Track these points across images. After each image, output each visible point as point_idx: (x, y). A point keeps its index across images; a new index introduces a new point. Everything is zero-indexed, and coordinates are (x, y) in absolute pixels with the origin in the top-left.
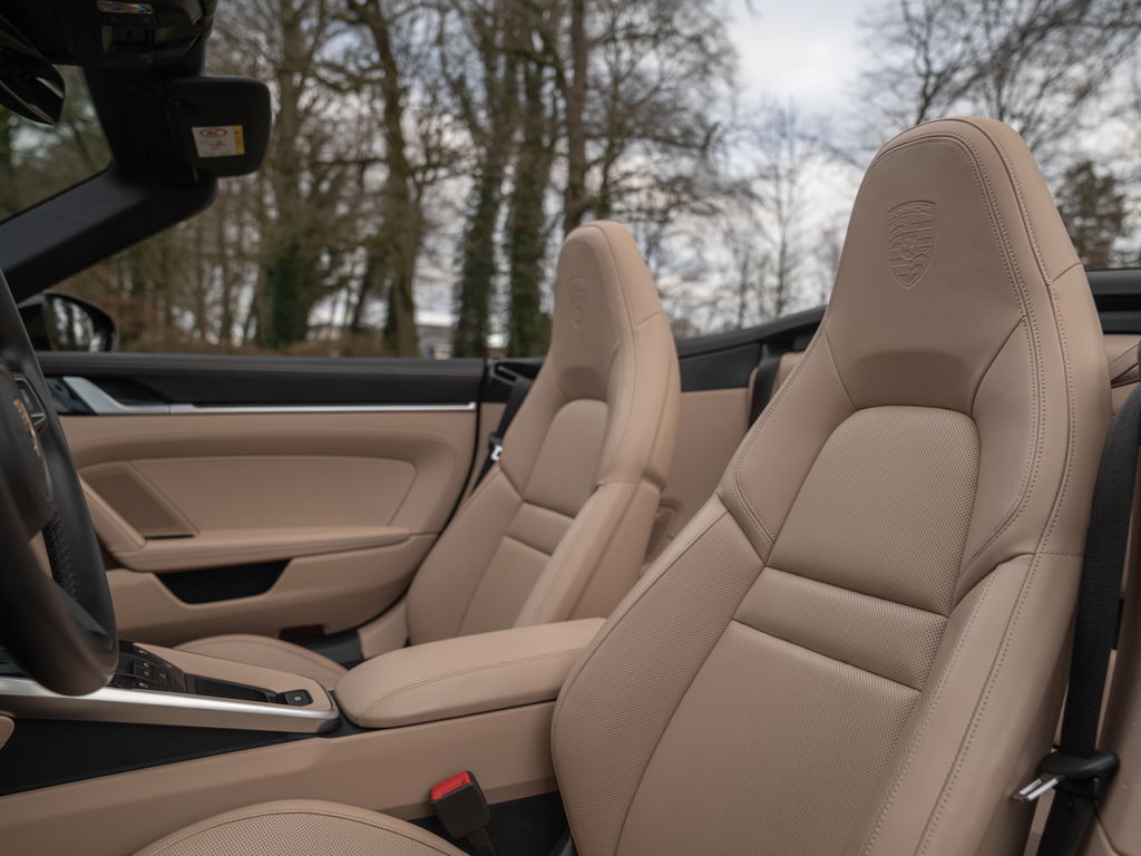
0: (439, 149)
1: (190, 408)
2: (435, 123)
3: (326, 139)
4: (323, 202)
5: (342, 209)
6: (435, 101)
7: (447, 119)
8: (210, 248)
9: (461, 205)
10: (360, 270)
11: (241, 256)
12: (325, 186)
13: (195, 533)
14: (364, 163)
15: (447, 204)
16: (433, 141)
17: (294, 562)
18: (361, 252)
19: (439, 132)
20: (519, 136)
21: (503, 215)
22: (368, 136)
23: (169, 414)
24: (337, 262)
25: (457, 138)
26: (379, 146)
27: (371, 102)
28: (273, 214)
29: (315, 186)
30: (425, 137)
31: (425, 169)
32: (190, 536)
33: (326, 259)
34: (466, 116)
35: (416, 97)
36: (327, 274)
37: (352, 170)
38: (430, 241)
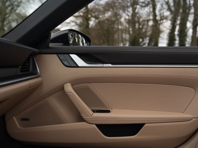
0: (163, 16)
1: (110, 65)
2: (162, 11)
3: (141, 17)
4: (140, 29)
5: (144, 30)
6: (162, 7)
7: (165, 10)
8: (120, 39)
9: (168, 27)
10: (147, 42)
11: (126, 40)
12: (141, 26)
13: (111, 110)
14: (148, 21)
15: (165, 27)
16: (162, 15)
17: (146, 125)
18: (148, 38)
19: (163, 13)
20: (181, 11)
21: (177, 28)
22: (149, 15)
23: (103, 67)
24: (143, 41)
25: (167, 13)
26: (151, 17)
27: (149, 9)
28: (131, 32)
29: (139, 27)
30: (160, 15)
31: (160, 20)
32: (109, 111)
33: (141, 40)
34: (169, 9)
35: (158, 6)
36: (141, 43)
37: (146, 23)
38: (161, 35)
